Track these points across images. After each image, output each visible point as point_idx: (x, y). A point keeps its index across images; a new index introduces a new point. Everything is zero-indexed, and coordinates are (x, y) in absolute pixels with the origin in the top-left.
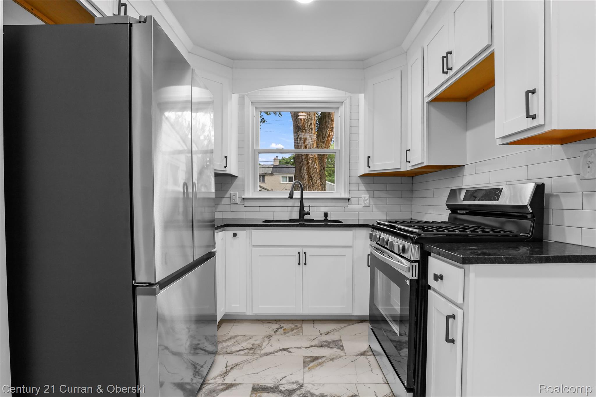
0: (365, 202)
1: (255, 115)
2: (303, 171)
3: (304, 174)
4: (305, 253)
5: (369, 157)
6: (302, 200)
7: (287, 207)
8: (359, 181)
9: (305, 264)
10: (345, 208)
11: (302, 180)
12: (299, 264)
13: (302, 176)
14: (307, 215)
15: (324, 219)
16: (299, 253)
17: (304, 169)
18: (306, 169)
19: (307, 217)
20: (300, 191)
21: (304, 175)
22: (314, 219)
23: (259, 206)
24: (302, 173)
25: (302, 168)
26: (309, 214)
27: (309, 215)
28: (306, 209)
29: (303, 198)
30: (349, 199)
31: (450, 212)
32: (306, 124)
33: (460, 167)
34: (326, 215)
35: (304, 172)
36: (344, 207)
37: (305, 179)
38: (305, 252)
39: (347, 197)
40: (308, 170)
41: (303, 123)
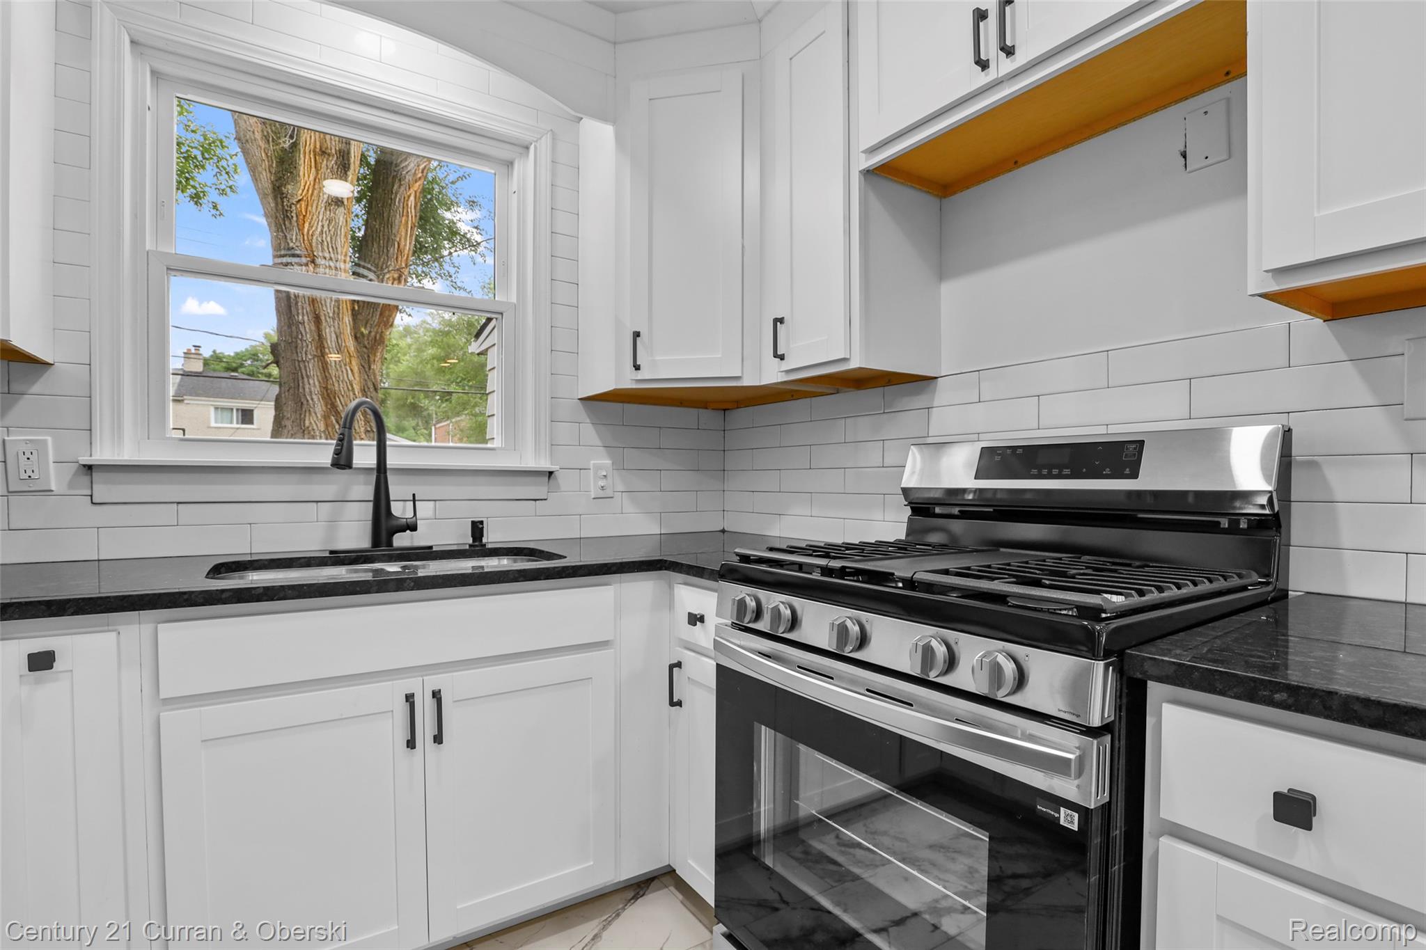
0: (601, 483)
1: (149, 103)
2: (307, 390)
3: (312, 399)
4: (436, 695)
5: (637, 335)
6: (382, 475)
7: (315, 504)
8: (582, 414)
9: (438, 739)
10: (537, 502)
11: (305, 416)
12: (411, 744)
13: (305, 402)
14: (405, 531)
15: (470, 546)
16: (410, 698)
17: (311, 382)
18: (317, 383)
19: (402, 540)
20: (375, 443)
21: (310, 402)
22: (431, 547)
23: (178, 503)
24: (305, 395)
25: (306, 380)
26: (413, 528)
27: (411, 531)
28: (400, 510)
29: (388, 467)
30: (551, 473)
31: (908, 511)
32: (317, 247)
33: (919, 382)
34: (477, 529)
35: (311, 392)
36: (535, 500)
37: (316, 414)
38: (436, 688)
39: (545, 465)
40: (326, 388)
41: (306, 242)
